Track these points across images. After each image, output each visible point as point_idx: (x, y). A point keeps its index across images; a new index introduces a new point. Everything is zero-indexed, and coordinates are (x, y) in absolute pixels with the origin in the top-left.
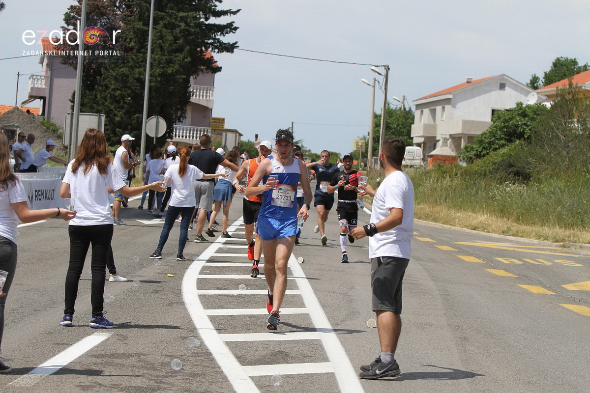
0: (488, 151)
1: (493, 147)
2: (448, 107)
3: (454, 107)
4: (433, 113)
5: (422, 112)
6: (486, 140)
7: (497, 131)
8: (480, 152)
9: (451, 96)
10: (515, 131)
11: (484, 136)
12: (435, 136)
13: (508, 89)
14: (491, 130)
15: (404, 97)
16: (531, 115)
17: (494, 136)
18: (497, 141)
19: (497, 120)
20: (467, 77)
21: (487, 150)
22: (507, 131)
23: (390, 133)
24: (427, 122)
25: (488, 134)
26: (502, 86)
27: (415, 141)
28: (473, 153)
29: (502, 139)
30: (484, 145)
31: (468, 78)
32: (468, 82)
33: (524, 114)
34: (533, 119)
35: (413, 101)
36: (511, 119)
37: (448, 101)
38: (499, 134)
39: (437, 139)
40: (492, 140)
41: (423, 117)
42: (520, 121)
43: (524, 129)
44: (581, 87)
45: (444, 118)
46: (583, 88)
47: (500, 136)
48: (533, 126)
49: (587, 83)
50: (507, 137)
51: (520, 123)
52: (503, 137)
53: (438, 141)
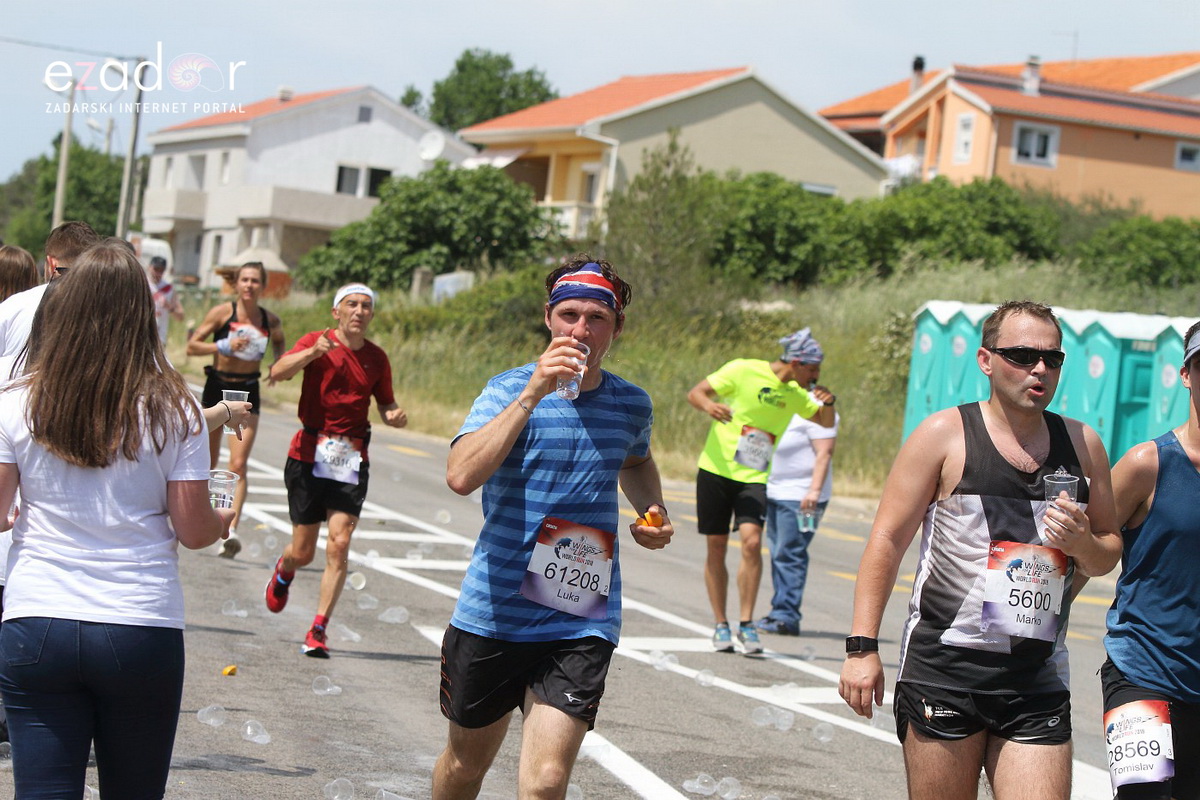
1: (380, 256)
2: (237, 154)
3: (254, 155)
4: (199, 164)
5: (169, 161)
6: (363, 240)
7: (389, 221)
8: (348, 267)
9: (246, 131)
10: (430, 223)
11: (359, 231)
12: (201, 218)
13: (377, 125)
14: (376, 219)
15: (112, 122)
16: (468, 189)
17: (382, 232)
18: (389, 245)
19: (388, 196)
20: (280, 87)
22: (412, 223)
23: (86, 205)
24: (181, 186)
25: (369, 228)
26: (365, 115)
27: (150, 226)
28: (333, 268)
29: (397, 239)
30: (358, 250)
31: (284, 92)
32: (284, 99)
33: (452, 187)
34: (472, 199)
35: (150, 135)
36: (423, 196)
37: (238, 140)
38: (395, 228)
39: (208, 224)
40: (376, 240)
41: (171, 174)
42: (443, 201)
43: (453, 221)
44: (573, 131)
45: (226, 179)
46: (579, 133)
47: (397, 232)
48: (473, 214)
49: (589, 123)
50: (413, 237)
51: (443, 206)
52: (403, 237)
53: (208, 230)
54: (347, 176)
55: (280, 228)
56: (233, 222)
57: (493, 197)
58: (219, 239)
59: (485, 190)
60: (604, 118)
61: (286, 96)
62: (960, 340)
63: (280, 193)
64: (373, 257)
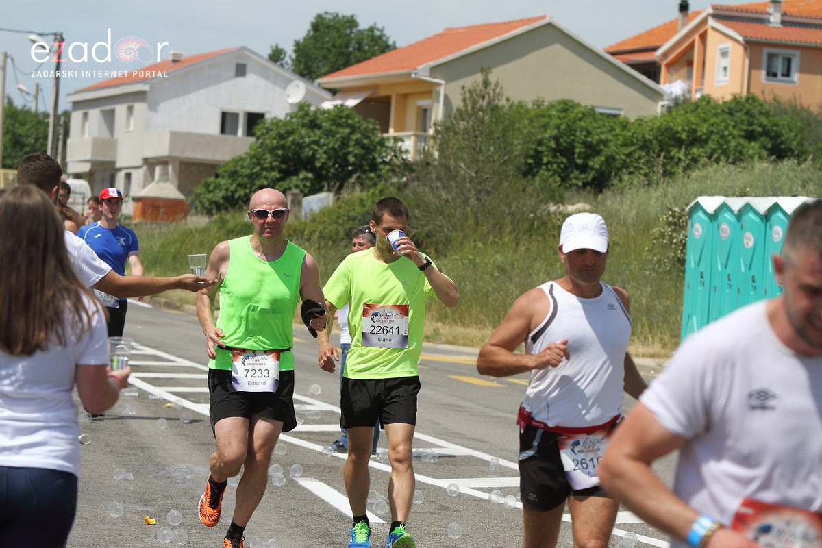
0: (247, 191)
1: (258, 183)
2: (139, 107)
3: (153, 108)
4: (109, 117)
5: (85, 115)
6: (243, 170)
7: (264, 155)
8: (233, 192)
9: (146, 88)
10: (297, 154)
11: (240, 163)
12: (113, 159)
13: (251, 78)
14: (253, 153)
15: (38, 86)
16: (326, 125)
17: (259, 164)
18: (265, 173)
19: (263, 134)
20: (172, 52)
21: (246, 188)
22: (282, 155)
24: (96, 134)
25: (248, 161)
26: (241, 71)
27: (73, 168)
28: (221, 195)
29: (272, 169)
30: (240, 179)
31: (175, 55)
32: (174, 61)
33: (313, 124)
34: (329, 134)
35: (69, 95)
36: (290, 133)
37: (140, 96)
38: (269, 160)
39: (118, 165)
40: (255, 170)
41: (87, 124)
42: (306, 136)
43: (315, 151)
44: (409, 74)
45: (132, 128)
46: (413, 76)
47: (271, 163)
48: (331, 145)
49: (420, 67)
50: (283, 166)
51: (307, 140)
52: (276, 166)
53: (120, 169)
54: (228, 120)
55: (177, 164)
56: (140, 163)
57: (347, 131)
58: (128, 176)
59: (339, 125)
60: (432, 63)
61: (177, 58)
62: (724, 226)
63: (175, 137)
64: (253, 184)
